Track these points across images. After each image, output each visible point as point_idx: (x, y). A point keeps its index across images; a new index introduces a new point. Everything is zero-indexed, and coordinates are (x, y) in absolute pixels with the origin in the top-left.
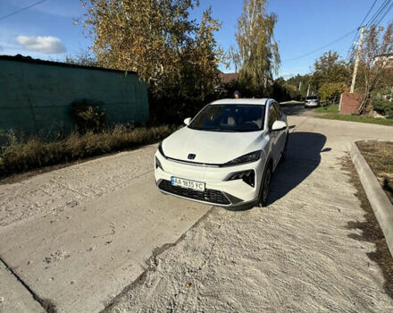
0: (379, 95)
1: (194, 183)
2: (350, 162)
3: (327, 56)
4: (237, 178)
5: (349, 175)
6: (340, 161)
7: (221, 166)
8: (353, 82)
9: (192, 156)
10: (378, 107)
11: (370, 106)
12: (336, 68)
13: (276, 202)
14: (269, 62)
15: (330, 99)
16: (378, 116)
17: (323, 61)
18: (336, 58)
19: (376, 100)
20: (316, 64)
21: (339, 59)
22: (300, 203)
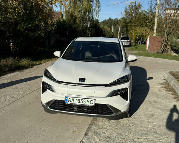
0: (174, 39)
1: (86, 100)
2: (169, 86)
3: (134, 5)
4: (117, 94)
5: (171, 94)
6: (163, 86)
7: (106, 86)
8: (155, 27)
9: (82, 80)
10: (174, 48)
11: (168, 47)
12: (140, 15)
13: (135, 114)
14: (91, 6)
15: (138, 40)
16: (175, 54)
17: (131, 8)
18: (140, 8)
19: (172, 43)
20: (126, 11)
21: (142, 9)
22: (150, 113)
